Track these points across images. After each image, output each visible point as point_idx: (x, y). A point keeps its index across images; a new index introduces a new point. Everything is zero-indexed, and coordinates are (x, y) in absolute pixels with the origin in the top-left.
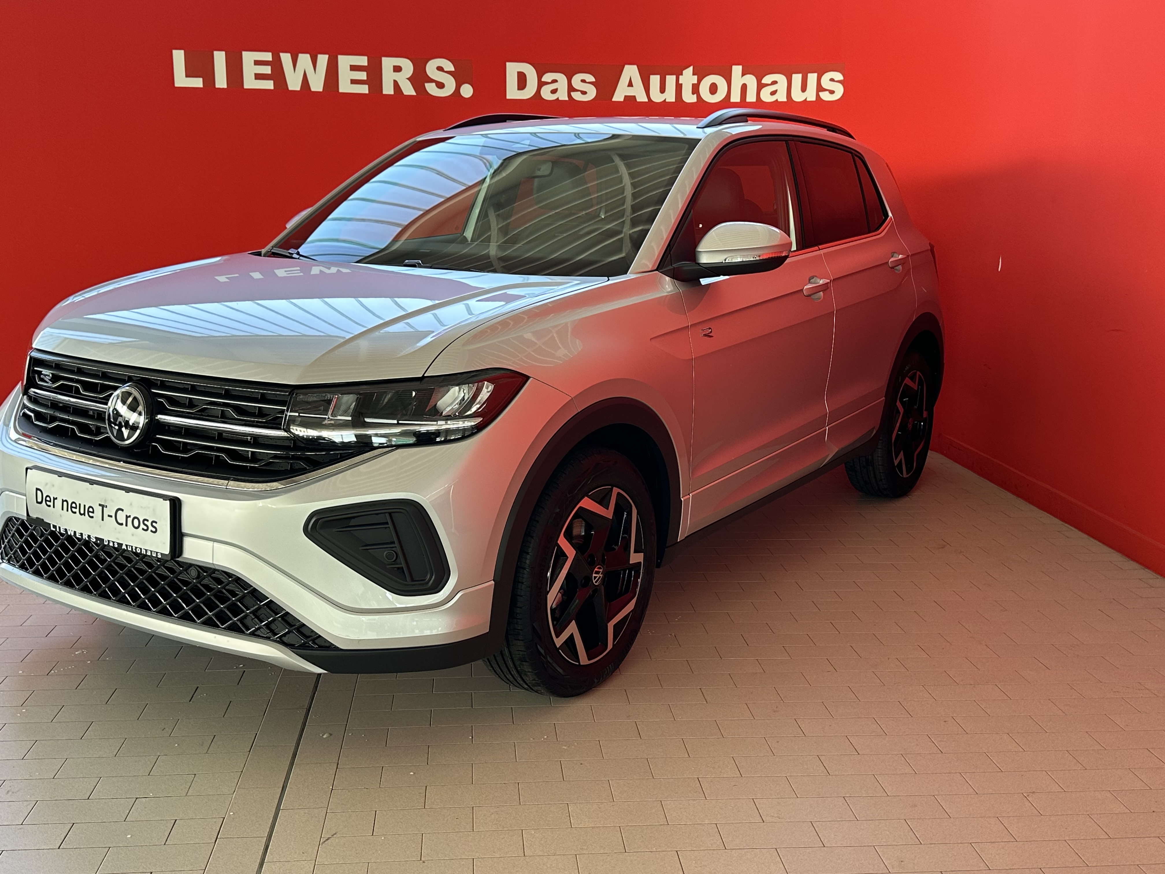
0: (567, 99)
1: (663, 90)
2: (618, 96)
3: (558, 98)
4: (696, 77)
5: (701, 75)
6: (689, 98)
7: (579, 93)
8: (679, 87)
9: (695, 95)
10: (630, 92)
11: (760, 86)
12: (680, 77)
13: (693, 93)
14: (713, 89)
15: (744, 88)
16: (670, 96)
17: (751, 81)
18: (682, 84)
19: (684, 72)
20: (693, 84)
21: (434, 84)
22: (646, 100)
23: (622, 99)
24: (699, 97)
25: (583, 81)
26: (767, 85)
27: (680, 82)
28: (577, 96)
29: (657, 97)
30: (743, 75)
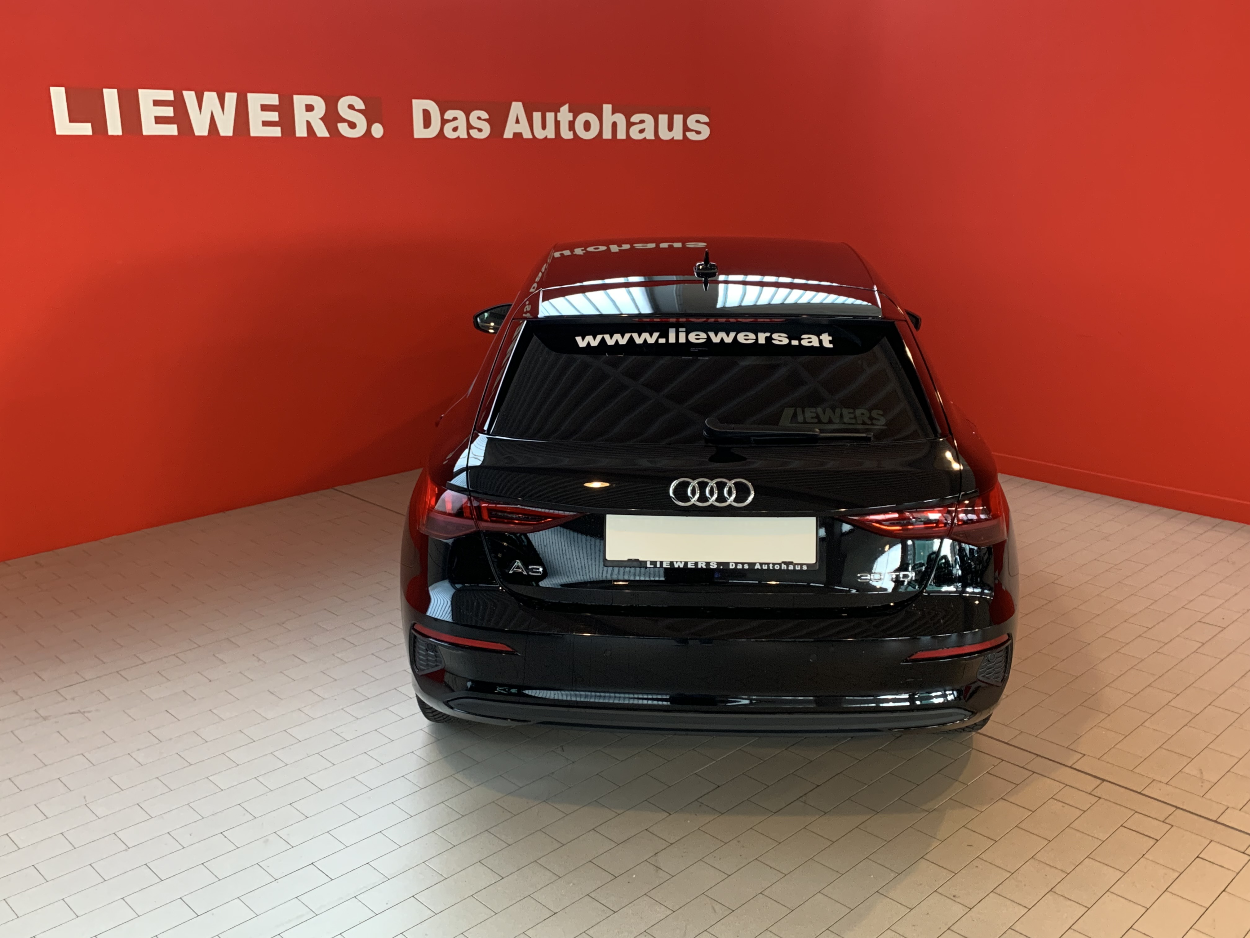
0: (465, 136)
1: (544, 127)
2: (508, 134)
3: (459, 137)
4: (571, 114)
5: (575, 111)
6: (567, 134)
7: (476, 130)
8: (557, 124)
9: (572, 132)
10: (518, 129)
11: (629, 125)
12: (558, 114)
13: (570, 130)
14: (587, 126)
15: (614, 125)
16: (550, 133)
17: (620, 118)
18: (559, 121)
19: (562, 109)
20: (570, 122)
21: (346, 124)
22: (531, 137)
23: (511, 136)
24: (575, 134)
25: (479, 118)
26: (634, 124)
27: (558, 119)
28: (474, 134)
29: (540, 134)
30: (613, 113)
